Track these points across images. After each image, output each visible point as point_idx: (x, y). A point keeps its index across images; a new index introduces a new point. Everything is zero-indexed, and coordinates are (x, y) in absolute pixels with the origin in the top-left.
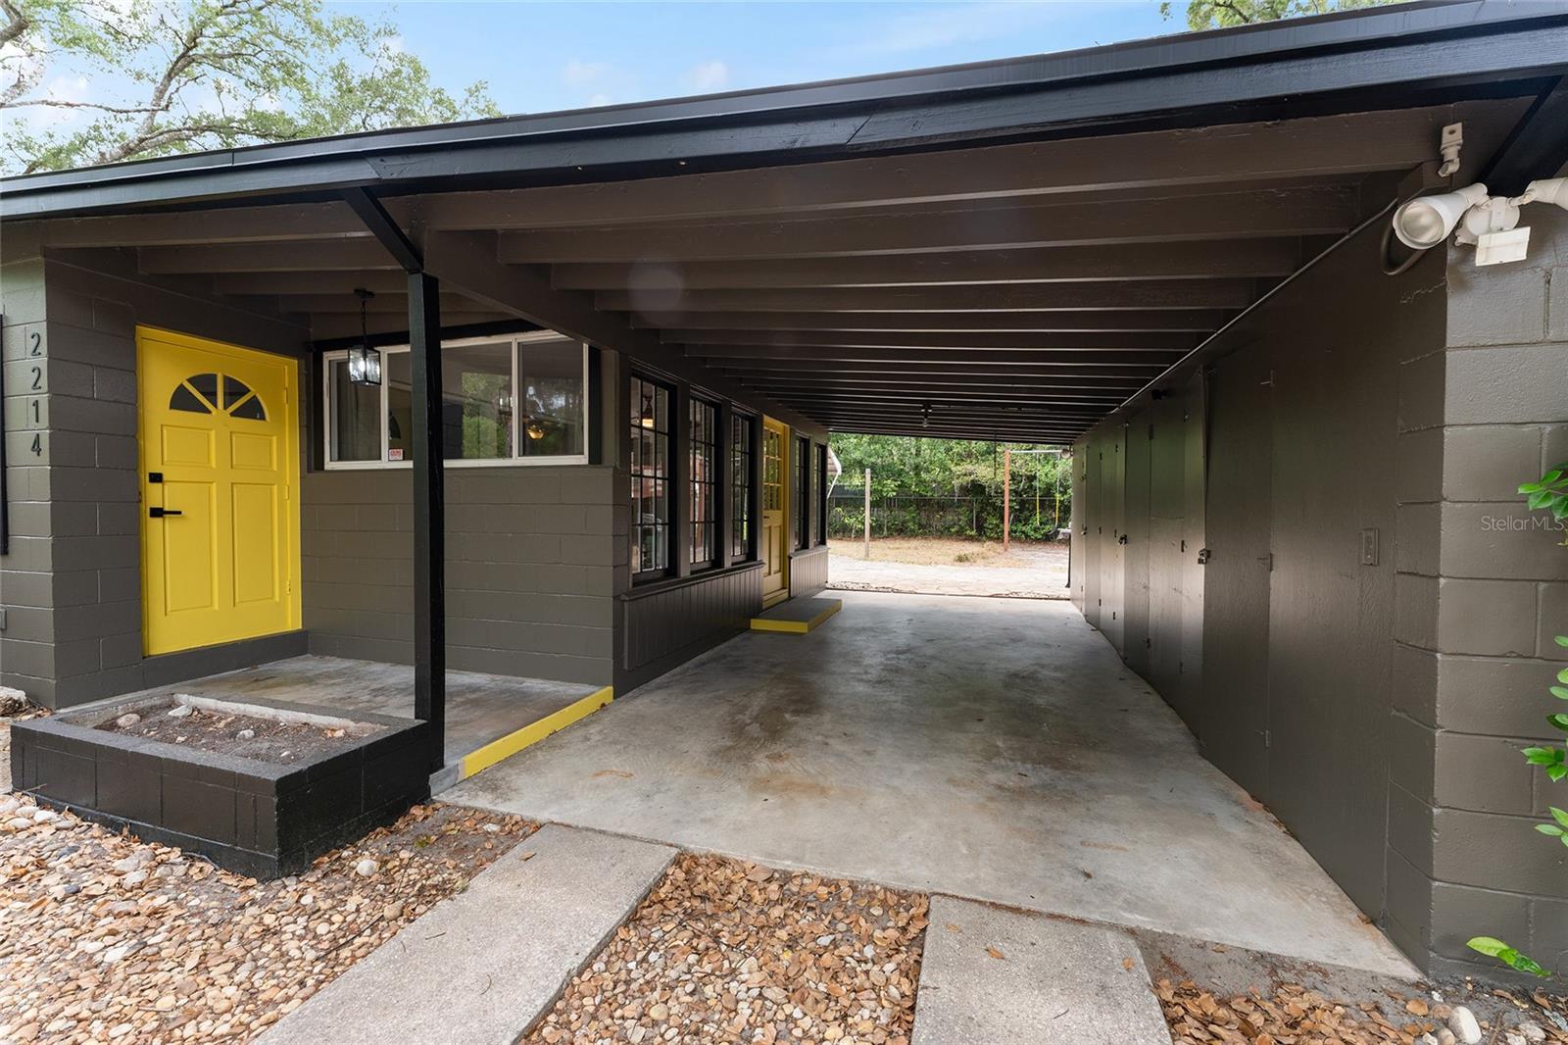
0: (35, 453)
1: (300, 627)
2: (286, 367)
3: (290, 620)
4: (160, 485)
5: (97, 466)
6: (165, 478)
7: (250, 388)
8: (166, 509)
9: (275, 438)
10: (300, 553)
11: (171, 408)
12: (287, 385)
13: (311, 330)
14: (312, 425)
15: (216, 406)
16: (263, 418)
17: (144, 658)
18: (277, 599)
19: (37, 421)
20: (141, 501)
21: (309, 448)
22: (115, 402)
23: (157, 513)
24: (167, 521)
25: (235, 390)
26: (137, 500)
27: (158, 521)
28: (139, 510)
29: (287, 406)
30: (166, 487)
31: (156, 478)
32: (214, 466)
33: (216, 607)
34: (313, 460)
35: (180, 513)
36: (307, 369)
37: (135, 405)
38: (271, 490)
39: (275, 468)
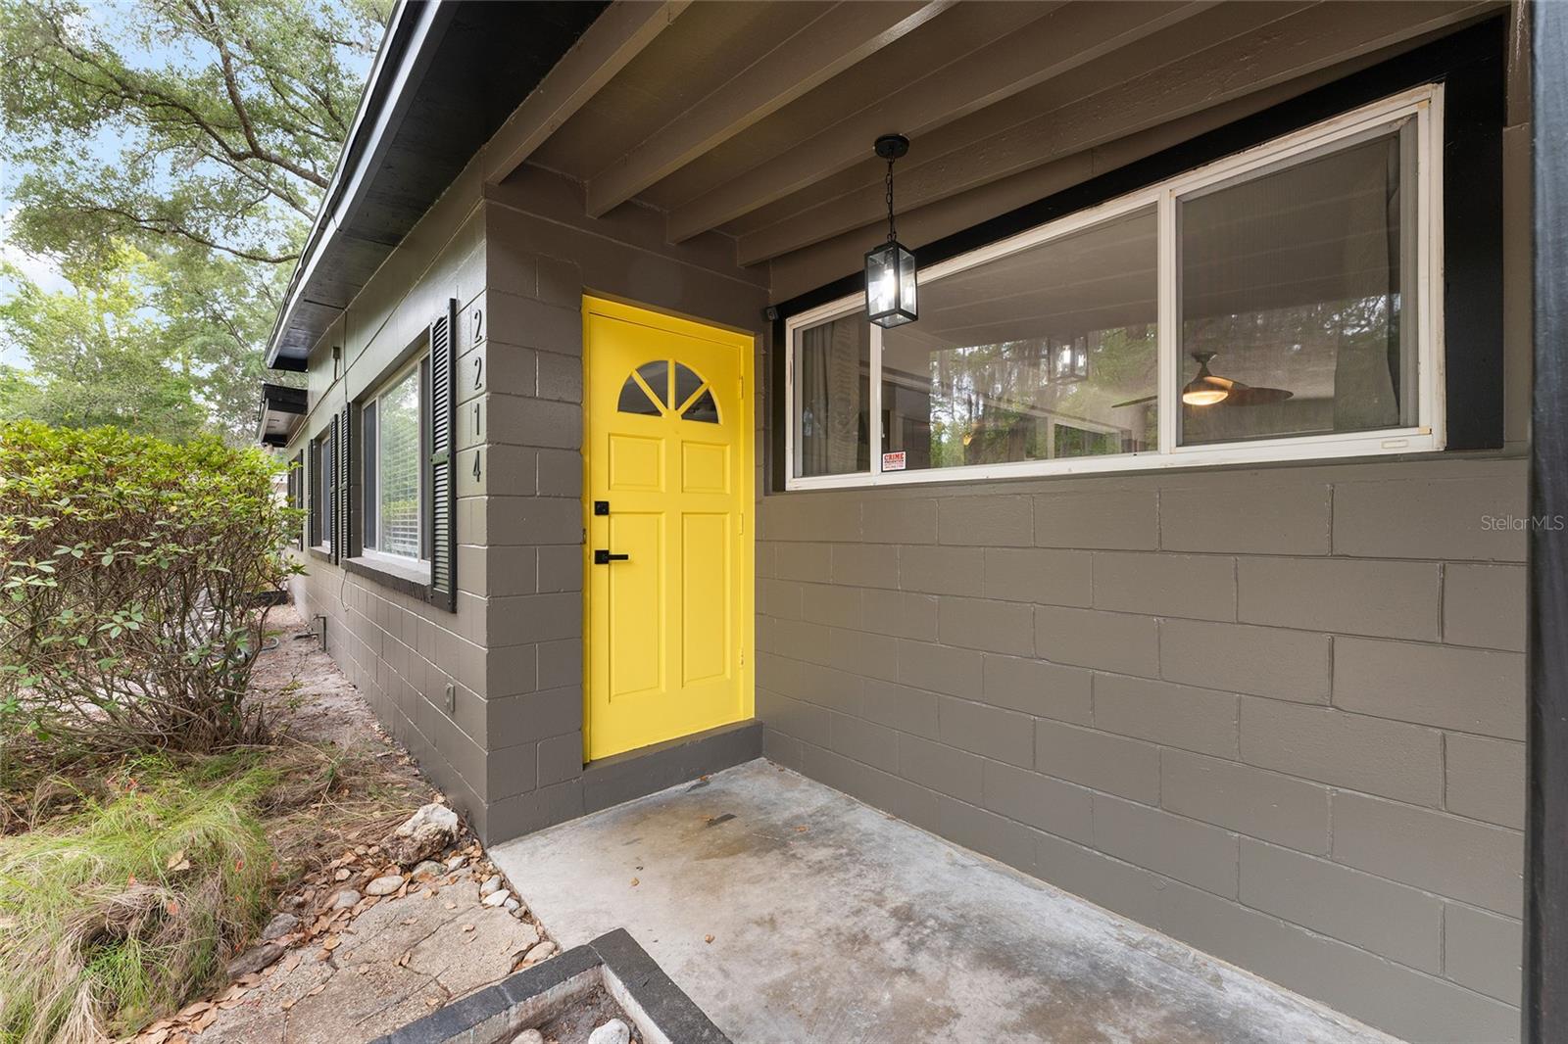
0: (476, 478)
1: (753, 716)
2: (742, 347)
3: (741, 707)
4: (606, 518)
5: (538, 494)
6: (611, 509)
7: (703, 379)
8: (613, 552)
9: (728, 448)
10: (753, 613)
11: (620, 410)
12: (742, 373)
13: (770, 291)
14: (771, 428)
15: (666, 404)
16: (716, 420)
17: (585, 766)
18: (729, 677)
19: (478, 434)
20: (585, 542)
21: (766, 460)
22: (558, 401)
23: (603, 557)
24: (613, 567)
25: (688, 381)
26: (581, 541)
27: (603, 568)
28: (582, 553)
29: (742, 402)
30: (612, 520)
31: (602, 508)
32: (663, 489)
33: (663, 688)
34: (772, 478)
35: (625, 557)
36: (766, 348)
37: (579, 405)
38: (724, 521)
39: (728, 491)
